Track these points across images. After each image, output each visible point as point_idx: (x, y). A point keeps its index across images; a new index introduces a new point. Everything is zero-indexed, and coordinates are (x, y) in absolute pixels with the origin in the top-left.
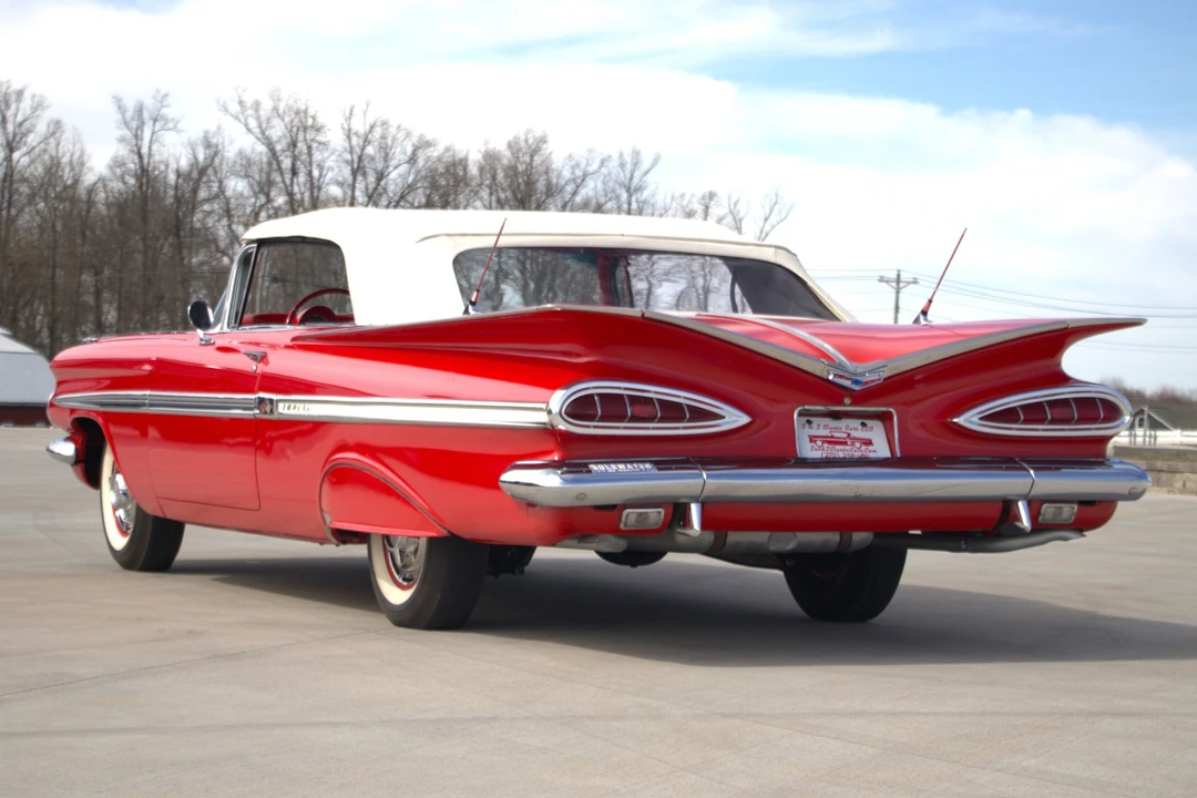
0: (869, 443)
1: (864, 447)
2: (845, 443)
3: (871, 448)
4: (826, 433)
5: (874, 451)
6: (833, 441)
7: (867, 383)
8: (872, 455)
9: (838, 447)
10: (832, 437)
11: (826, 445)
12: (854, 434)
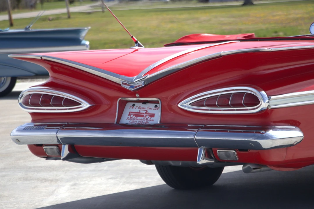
0: (153, 115)
1: (150, 118)
2: (142, 116)
3: (152, 118)
4: (137, 110)
5: (153, 120)
6: (137, 115)
7: (136, 87)
8: (151, 122)
9: (139, 118)
10: (139, 113)
11: (134, 117)
12: (150, 111)
